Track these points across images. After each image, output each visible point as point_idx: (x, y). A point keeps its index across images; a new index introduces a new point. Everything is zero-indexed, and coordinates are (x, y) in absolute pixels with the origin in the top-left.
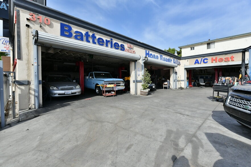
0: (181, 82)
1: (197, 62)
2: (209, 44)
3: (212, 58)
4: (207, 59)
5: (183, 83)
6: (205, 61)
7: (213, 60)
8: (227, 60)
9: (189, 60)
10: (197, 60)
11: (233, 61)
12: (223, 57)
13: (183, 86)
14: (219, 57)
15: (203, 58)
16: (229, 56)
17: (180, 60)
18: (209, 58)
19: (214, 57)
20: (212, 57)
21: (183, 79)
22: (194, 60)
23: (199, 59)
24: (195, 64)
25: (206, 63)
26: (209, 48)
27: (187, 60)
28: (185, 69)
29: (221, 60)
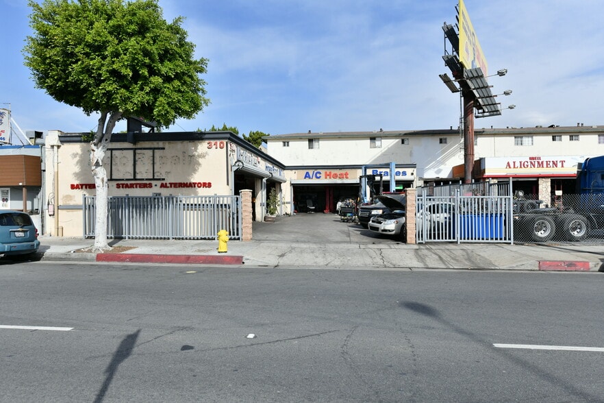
0: (286, 205)
1: (307, 176)
2: (311, 141)
3: (326, 172)
4: (320, 173)
5: (289, 206)
6: (318, 175)
7: (326, 175)
8: (341, 177)
9: (296, 171)
11: (347, 178)
12: (338, 172)
13: (289, 212)
14: (333, 172)
15: (316, 171)
16: (343, 171)
17: (284, 169)
18: (323, 172)
19: (328, 171)
20: (326, 171)
21: (289, 200)
22: (304, 172)
23: (311, 172)
24: (305, 178)
25: (319, 178)
26: (311, 147)
27: (294, 171)
28: (292, 184)
29: (335, 176)
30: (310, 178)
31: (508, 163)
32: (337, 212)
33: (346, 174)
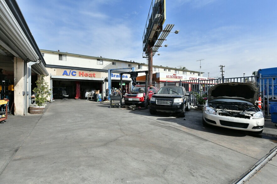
2: (61, 55)
3: (80, 73)
4: (75, 72)
6: (74, 74)
9: (56, 69)
10: (65, 71)
11: (94, 77)
13: (49, 99)
14: (85, 72)
16: (92, 73)
17: (45, 67)
19: (81, 72)
20: (80, 71)
22: (63, 70)
23: (68, 71)
24: (63, 75)
26: (61, 59)
27: (54, 69)
28: (51, 78)
29: (86, 75)
30: (67, 75)
31: (167, 76)
32: (86, 98)
33: (94, 75)
